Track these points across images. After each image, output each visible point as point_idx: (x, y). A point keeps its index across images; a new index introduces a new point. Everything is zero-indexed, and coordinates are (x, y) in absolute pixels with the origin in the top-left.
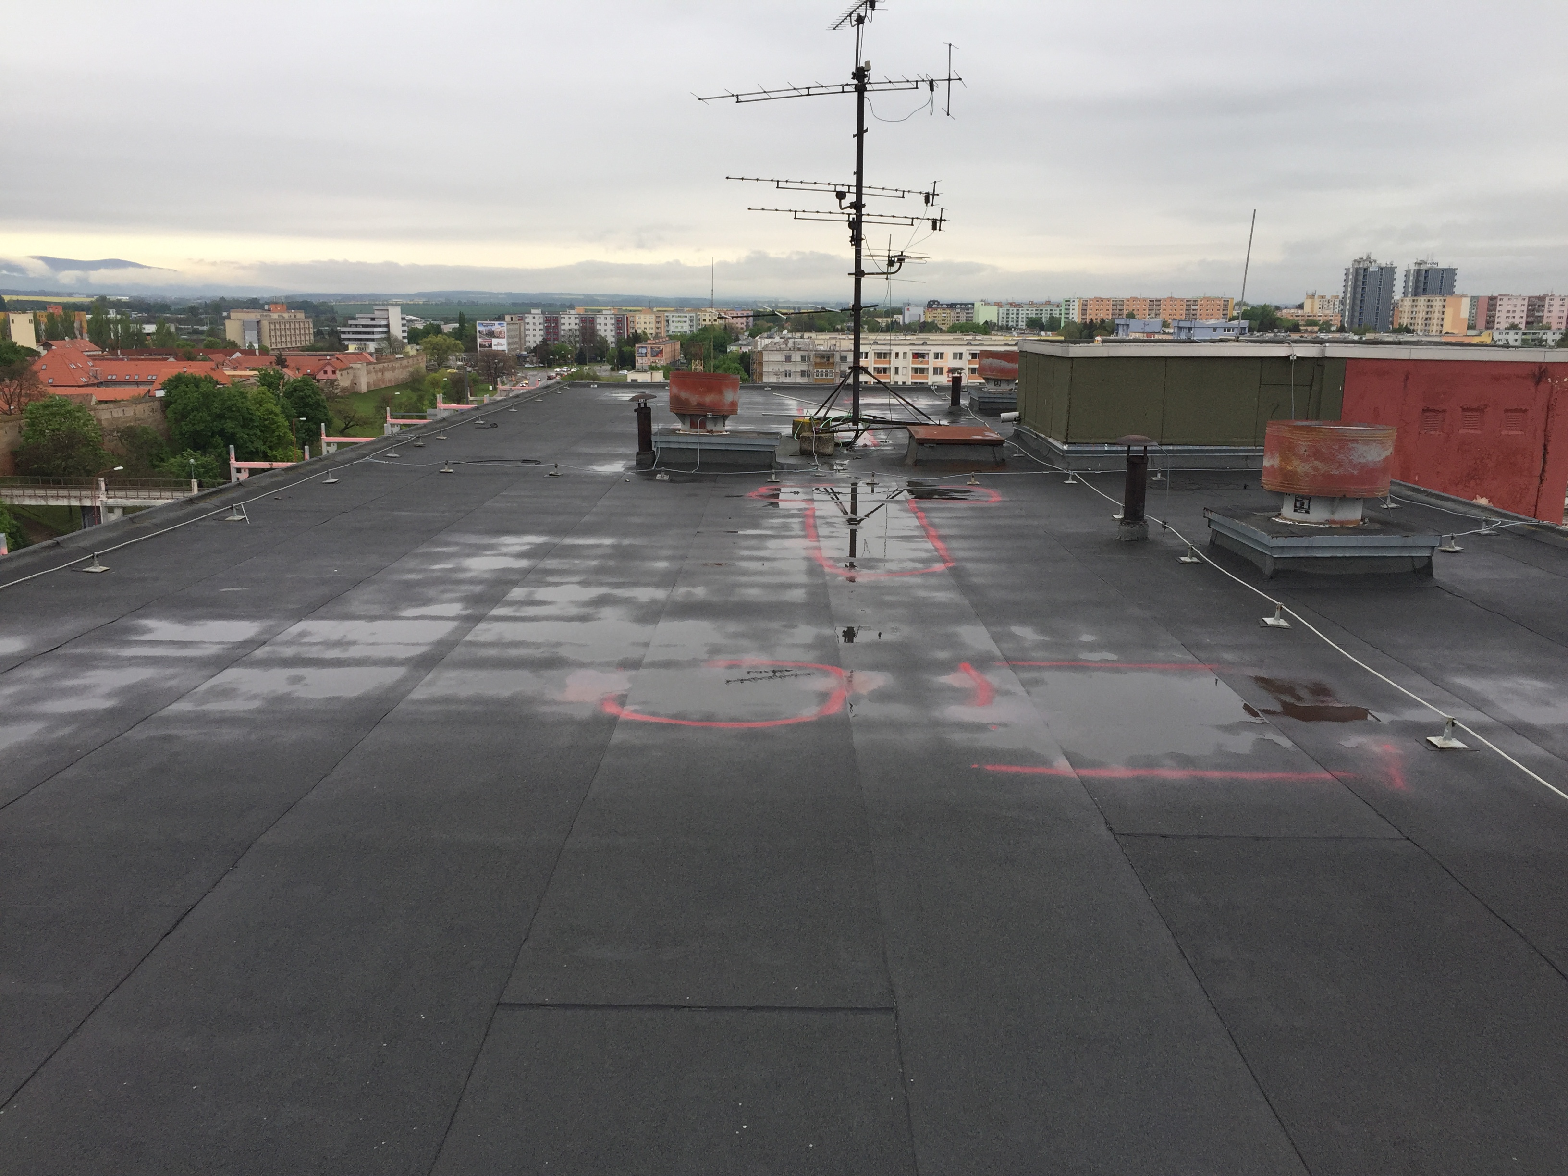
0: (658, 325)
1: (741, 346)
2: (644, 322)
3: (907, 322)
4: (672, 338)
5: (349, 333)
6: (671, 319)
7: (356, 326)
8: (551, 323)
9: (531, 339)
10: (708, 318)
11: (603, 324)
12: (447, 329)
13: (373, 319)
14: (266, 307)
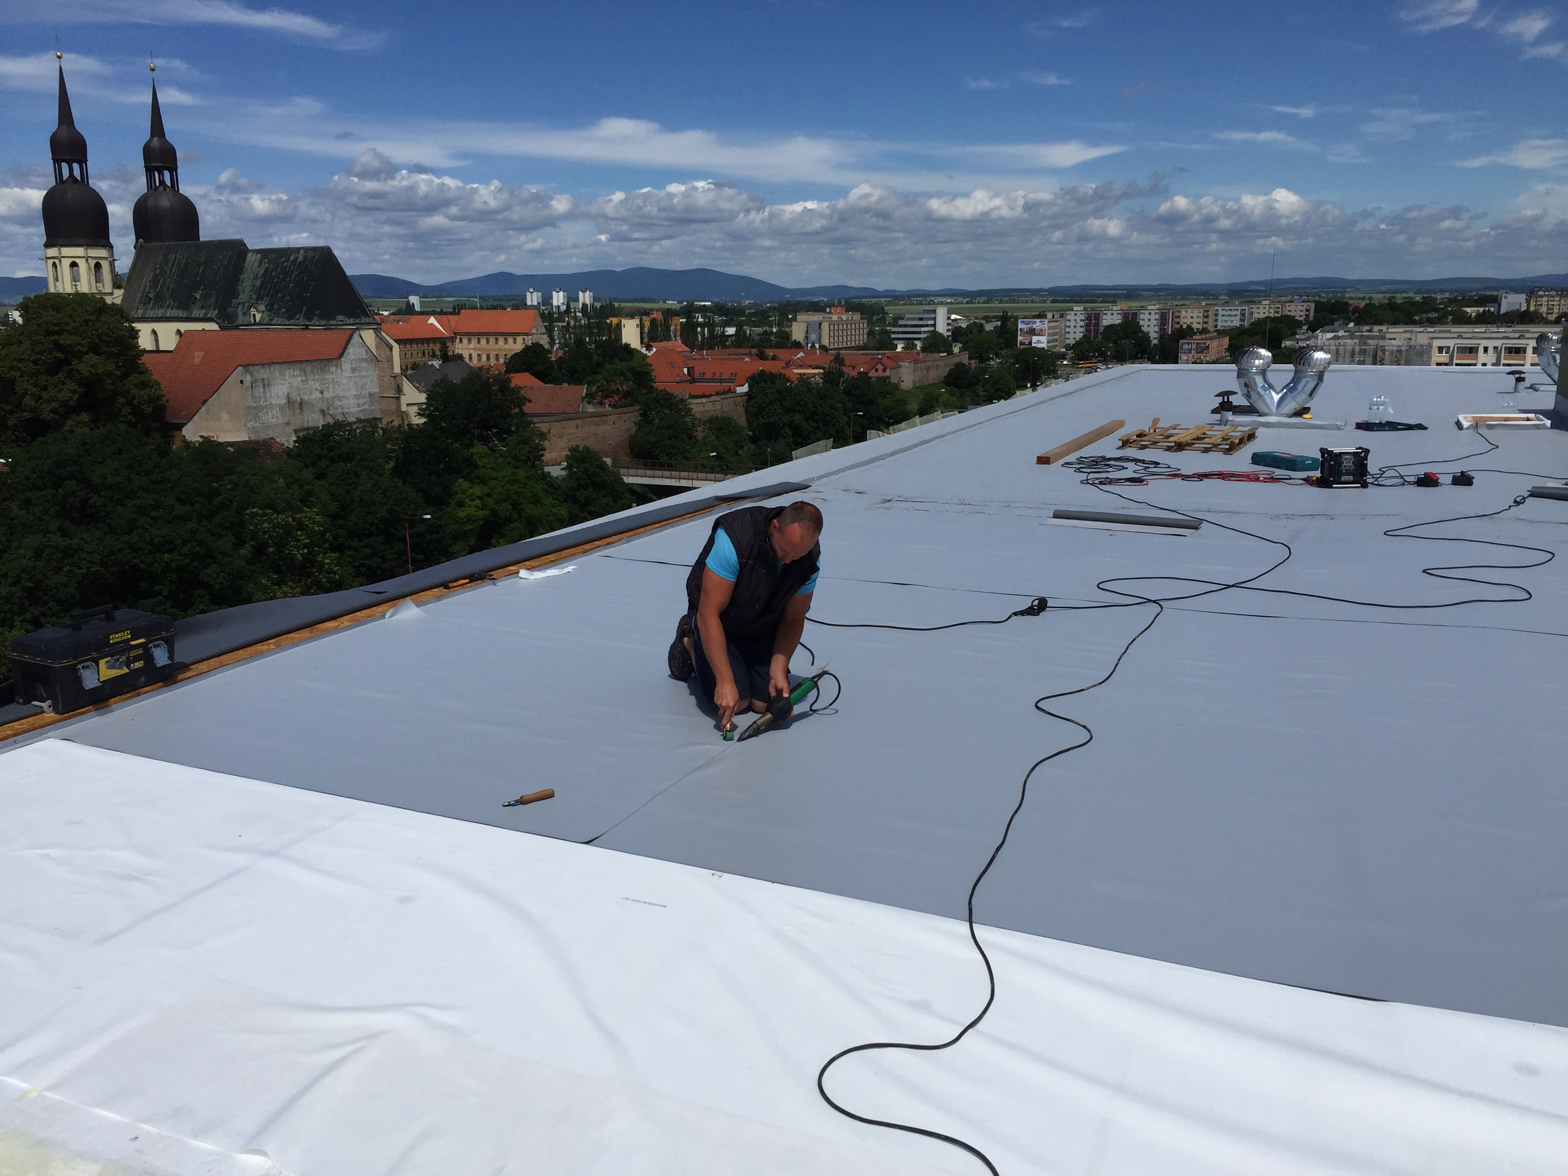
0: (1205, 320)
1: (1298, 341)
2: (1191, 317)
3: (1503, 311)
4: (1221, 333)
5: (898, 333)
6: (1221, 313)
7: (906, 326)
8: (1092, 320)
9: (1071, 336)
10: (1262, 311)
11: (1146, 320)
12: (989, 327)
13: (921, 319)
14: (828, 310)
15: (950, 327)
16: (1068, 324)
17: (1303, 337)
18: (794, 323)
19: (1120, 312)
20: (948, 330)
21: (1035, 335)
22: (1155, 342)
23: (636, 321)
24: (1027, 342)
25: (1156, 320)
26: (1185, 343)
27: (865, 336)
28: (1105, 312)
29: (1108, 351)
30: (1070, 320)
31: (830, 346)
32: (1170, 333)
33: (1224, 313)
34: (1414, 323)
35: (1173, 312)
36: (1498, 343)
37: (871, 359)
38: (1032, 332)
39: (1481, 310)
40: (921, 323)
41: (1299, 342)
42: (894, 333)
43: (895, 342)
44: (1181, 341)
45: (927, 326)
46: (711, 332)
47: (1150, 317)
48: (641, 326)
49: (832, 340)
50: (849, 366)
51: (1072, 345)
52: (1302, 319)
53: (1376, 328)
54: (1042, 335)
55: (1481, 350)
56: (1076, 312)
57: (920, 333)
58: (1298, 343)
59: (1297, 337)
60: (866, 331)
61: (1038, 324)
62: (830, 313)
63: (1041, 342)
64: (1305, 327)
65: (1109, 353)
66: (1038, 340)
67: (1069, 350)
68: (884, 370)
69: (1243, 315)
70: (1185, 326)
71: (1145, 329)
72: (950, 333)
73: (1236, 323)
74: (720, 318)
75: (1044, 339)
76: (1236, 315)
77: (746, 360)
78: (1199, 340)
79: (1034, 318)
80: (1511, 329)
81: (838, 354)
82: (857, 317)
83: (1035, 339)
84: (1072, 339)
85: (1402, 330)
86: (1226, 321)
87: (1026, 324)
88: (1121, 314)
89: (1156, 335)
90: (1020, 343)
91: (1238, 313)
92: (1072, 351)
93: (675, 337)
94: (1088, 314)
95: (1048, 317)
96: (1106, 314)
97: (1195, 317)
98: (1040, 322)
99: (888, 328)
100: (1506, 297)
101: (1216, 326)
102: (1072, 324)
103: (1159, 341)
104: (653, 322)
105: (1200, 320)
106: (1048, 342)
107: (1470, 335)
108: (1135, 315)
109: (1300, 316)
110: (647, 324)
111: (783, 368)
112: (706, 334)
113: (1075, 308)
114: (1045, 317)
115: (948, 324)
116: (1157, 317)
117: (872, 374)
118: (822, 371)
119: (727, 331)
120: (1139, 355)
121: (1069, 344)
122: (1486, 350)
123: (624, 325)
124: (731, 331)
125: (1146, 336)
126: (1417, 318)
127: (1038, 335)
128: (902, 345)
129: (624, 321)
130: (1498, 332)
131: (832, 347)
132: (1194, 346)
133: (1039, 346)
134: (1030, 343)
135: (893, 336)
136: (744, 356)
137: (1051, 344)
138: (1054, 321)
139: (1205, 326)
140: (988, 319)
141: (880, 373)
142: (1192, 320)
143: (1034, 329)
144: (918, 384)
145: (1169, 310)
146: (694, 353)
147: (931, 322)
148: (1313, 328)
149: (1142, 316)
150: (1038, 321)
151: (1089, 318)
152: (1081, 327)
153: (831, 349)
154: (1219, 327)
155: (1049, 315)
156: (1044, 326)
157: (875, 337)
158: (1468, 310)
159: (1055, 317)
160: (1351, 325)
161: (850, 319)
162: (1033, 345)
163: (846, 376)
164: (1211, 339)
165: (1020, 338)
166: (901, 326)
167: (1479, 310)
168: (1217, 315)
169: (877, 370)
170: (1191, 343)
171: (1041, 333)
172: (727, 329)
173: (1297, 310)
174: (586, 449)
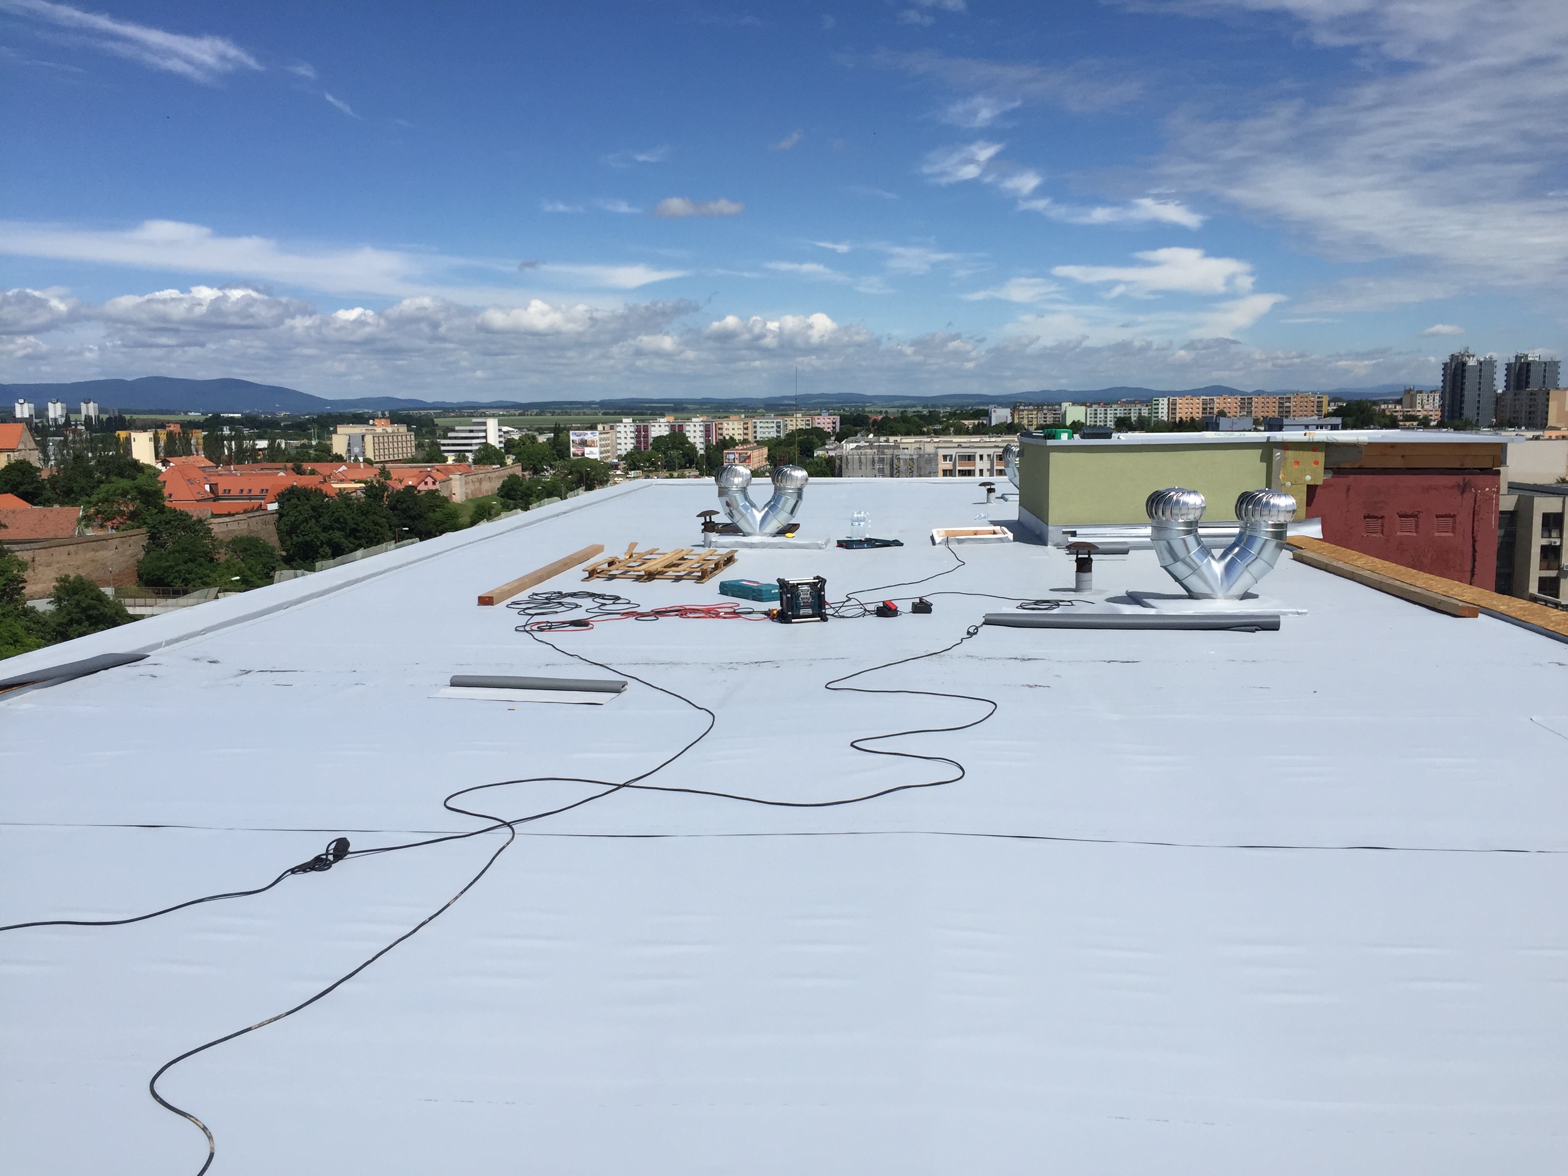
0: (745, 431)
1: (827, 450)
2: (732, 428)
3: (993, 424)
4: (760, 444)
5: (448, 445)
6: (759, 425)
7: (456, 438)
8: (641, 434)
9: (623, 447)
10: (797, 422)
11: (692, 432)
12: (542, 439)
13: (471, 431)
14: (371, 422)
15: (502, 439)
16: (619, 435)
17: (832, 447)
18: (334, 436)
19: (668, 424)
20: (500, 442)
21: (587, 446)
22: (702, 452)
23: (149, 434)
24: (579, 453)
25: (701, 431)
26: (728, 453)
27: (414, 449)
28: (652, 424)
29: (659, 461)
30: (620, 432)
31: (375, 459)
32: (714, 444)
33: (762, 425)
34: (922, 433)
35: (716, 424)
36: (991, 451)
37: (420, 472)
38: (584, 443)
39: (976, 422)
40: (472, 435)
41: (829, 452)
42: (444, 445)
43: (446, 454)
44: (725, 451)
45: (478, 438)
46: (239, 446)
47: (695, 429)
48: (156, 440)
49: (377, 453)
50: (396, 480)
51: (623, 456)
52: (829, 430)
53: (892, 439)
54: (594, 446)
55: (978, 458)
56: (625, 424)
57: (471, 445)
58: (827, 453)
59: (827, 447)
60: (413, 444)
61: (589, 436)
62: (374, 425)
63: (593, 453)
64: (833, 438)
65: (659, 463)
66: (591, 452)
67: (621, 461)
68: (434, 483)
69: (779, 427)
70: (727, 438)
71: (691, 440)
72: (502, 445)
73: (774, 434)
74: (252, 431)
75: (596, 450)
76: (773, 427)
77: (279, 475)
78: (742, 450)
79: (586, 430)
80: (1000, 439)
81: (384, 468)
82: (403, 429)
83: (587, 450)
84: (623, 449)
85: (913, 440)
86: (764, 433)
87: (577, 436)
88: (668, 426)
89: (702, 446)
90: (573, 454)
91: (774, 425)
92: (624, 462)
93: (197, 451)
94: (637, 426)
95: (599, 429)
96: (654, 426)
97: (736, 429)
98: (592, 433)
99: (438, 440)
100: (994, 411)
101: (755, 437)
102: (622, 435)
103: (705, 451)
104: (170, 435)
105: (741, 432)
106: (601, 453)
107: (968, 445)
108: (681, 427)
109: (828, 428)
110: (163, 436)
111: (320, 482)
112: (233, 448)
113: (624, 420)
114: (595, 428)
115: (500, 436)
116: (702, 428)
117: (422, 487)
118: (363, 485)
119: (257, 444)
120: (688, 465)
121: (621, 455)
122: (981, 457)
123: (134, 439)
124: (262, 444)
125: (693, 447)
126: (925, 429)
127: (590, 446)
128: (454, 458)
129: (134, 435)
130: (990, 442)
131: (377, 460)
132: (737, 456)
133: (592, 457)
134: (583, 454)
135: (443, 448)
136: (279, 471)
137: (604, 455)
138: (604, 433)
139: (746, 437)
140: (541, 431)
141: (431, 487)
142: (733, 432)
143: (586, 441)
144: (470, 497)
145: (712, 422)
146: (220, 468)
147: (483, 434)
148: (839, 439)
149: (688, 428)
150: (589, 432)
151: (638, 430)
152: (631, 438)
153: (377, 463)
154: (758, 438)
155: (600, 427)
156: (595, 437)
157: (425, 450)
158: (966, 422)
159: (606, 429)
160: (871, 436)
161: (396, 431)
162: (586, 456)
163: (390, 489)
164: (752, 449)
165: (572, 450)
166: (450, 438)
167: (974, 423)
168: (755, 427)
169: (426, 483)
170: (734, 453)
171: (592, 444)
172: (257, 442)
173: (826, 422)
174: (79, 578)
